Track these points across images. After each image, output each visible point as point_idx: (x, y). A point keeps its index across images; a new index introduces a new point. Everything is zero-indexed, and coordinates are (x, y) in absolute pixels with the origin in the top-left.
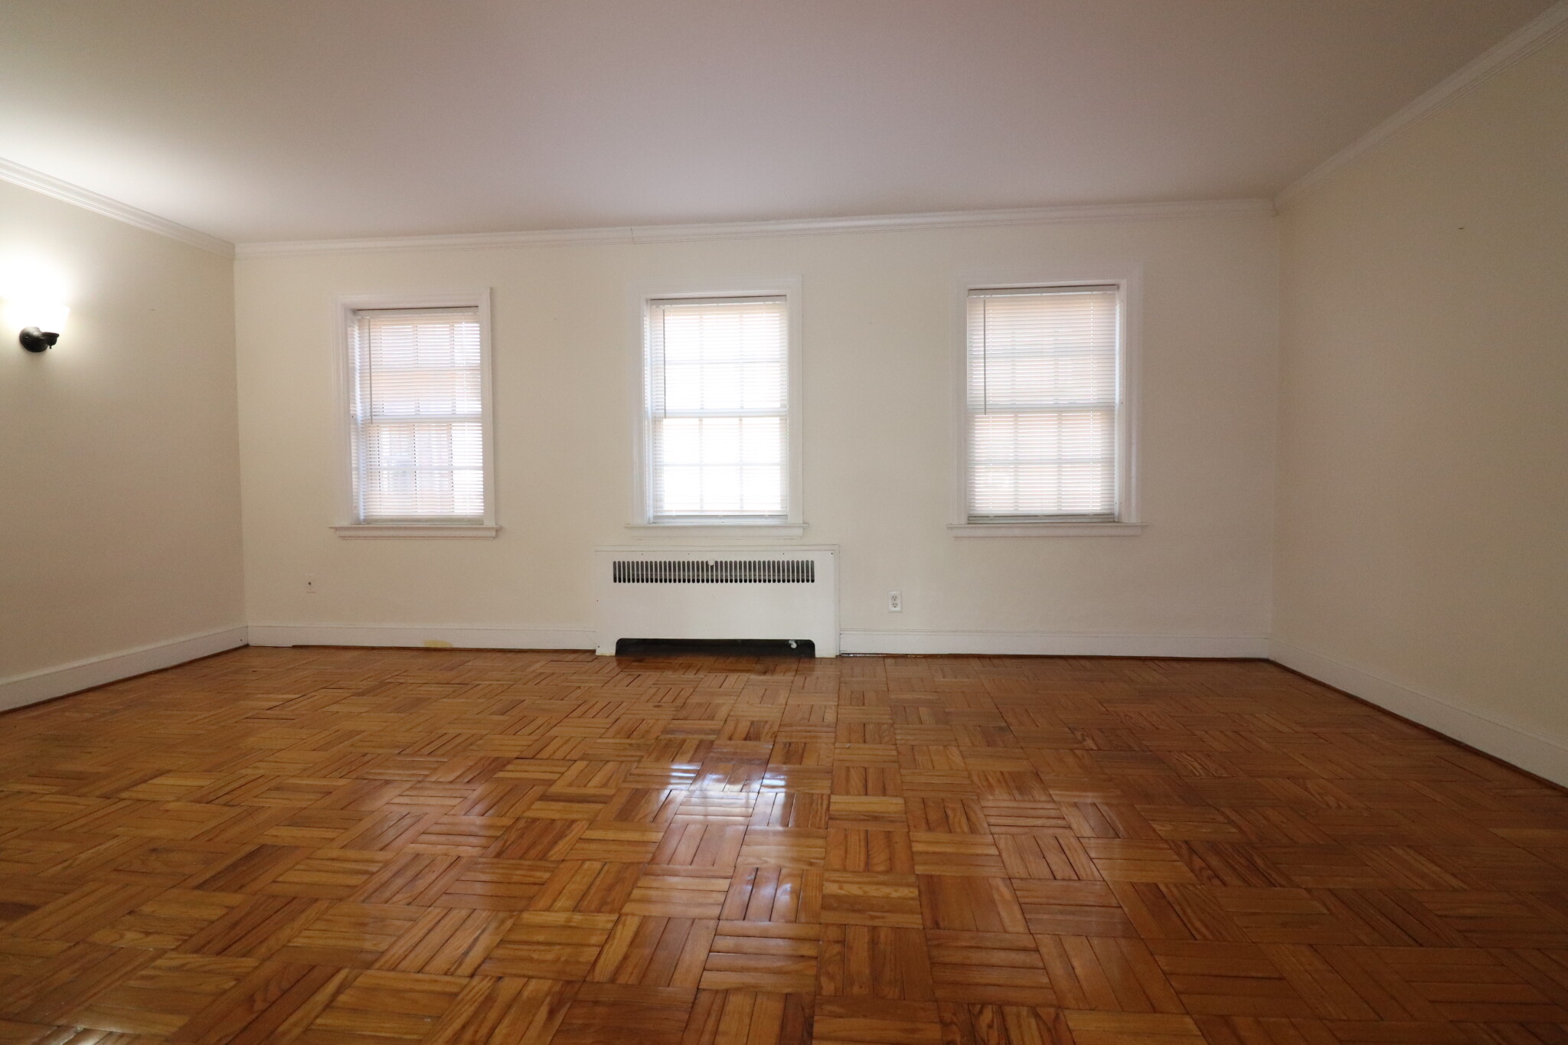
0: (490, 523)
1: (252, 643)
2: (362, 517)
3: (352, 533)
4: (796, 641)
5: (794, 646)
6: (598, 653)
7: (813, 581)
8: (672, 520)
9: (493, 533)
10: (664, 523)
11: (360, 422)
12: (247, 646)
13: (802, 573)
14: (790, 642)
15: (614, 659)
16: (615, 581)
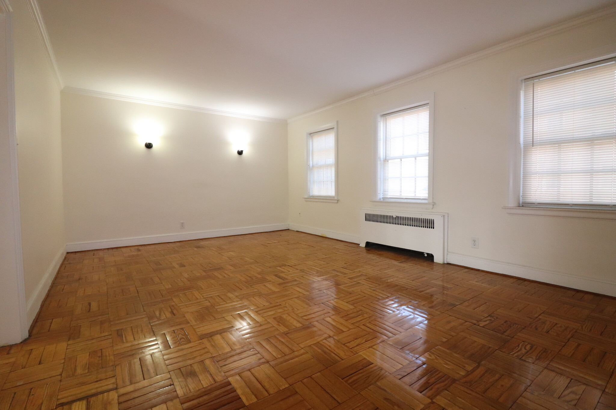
0: (336, 198)
1: (290, 229)
2: (311, 195)
3: (309, 200)
4: (427, 254)
5: (426, 255)
6: (360, 245)
7: (433, 228)
8: (388, 199)
9: (336, 201)
10: (386, 200)
11: (311, 167)
12: (289, 229)
13: (429, 224)
14: (424, 253)
15: (365, 249)
16: (366, 221)
